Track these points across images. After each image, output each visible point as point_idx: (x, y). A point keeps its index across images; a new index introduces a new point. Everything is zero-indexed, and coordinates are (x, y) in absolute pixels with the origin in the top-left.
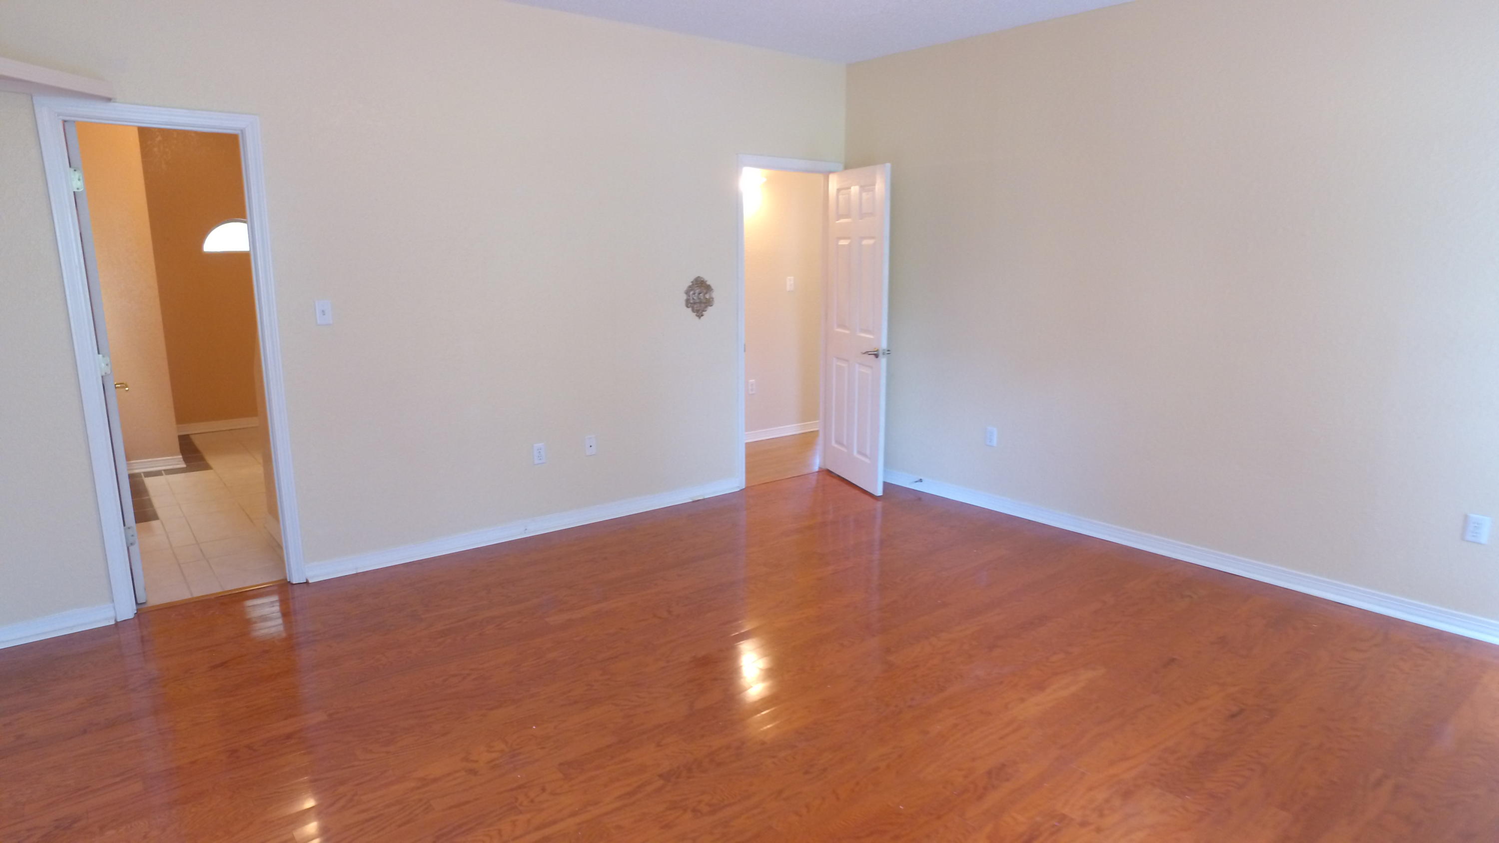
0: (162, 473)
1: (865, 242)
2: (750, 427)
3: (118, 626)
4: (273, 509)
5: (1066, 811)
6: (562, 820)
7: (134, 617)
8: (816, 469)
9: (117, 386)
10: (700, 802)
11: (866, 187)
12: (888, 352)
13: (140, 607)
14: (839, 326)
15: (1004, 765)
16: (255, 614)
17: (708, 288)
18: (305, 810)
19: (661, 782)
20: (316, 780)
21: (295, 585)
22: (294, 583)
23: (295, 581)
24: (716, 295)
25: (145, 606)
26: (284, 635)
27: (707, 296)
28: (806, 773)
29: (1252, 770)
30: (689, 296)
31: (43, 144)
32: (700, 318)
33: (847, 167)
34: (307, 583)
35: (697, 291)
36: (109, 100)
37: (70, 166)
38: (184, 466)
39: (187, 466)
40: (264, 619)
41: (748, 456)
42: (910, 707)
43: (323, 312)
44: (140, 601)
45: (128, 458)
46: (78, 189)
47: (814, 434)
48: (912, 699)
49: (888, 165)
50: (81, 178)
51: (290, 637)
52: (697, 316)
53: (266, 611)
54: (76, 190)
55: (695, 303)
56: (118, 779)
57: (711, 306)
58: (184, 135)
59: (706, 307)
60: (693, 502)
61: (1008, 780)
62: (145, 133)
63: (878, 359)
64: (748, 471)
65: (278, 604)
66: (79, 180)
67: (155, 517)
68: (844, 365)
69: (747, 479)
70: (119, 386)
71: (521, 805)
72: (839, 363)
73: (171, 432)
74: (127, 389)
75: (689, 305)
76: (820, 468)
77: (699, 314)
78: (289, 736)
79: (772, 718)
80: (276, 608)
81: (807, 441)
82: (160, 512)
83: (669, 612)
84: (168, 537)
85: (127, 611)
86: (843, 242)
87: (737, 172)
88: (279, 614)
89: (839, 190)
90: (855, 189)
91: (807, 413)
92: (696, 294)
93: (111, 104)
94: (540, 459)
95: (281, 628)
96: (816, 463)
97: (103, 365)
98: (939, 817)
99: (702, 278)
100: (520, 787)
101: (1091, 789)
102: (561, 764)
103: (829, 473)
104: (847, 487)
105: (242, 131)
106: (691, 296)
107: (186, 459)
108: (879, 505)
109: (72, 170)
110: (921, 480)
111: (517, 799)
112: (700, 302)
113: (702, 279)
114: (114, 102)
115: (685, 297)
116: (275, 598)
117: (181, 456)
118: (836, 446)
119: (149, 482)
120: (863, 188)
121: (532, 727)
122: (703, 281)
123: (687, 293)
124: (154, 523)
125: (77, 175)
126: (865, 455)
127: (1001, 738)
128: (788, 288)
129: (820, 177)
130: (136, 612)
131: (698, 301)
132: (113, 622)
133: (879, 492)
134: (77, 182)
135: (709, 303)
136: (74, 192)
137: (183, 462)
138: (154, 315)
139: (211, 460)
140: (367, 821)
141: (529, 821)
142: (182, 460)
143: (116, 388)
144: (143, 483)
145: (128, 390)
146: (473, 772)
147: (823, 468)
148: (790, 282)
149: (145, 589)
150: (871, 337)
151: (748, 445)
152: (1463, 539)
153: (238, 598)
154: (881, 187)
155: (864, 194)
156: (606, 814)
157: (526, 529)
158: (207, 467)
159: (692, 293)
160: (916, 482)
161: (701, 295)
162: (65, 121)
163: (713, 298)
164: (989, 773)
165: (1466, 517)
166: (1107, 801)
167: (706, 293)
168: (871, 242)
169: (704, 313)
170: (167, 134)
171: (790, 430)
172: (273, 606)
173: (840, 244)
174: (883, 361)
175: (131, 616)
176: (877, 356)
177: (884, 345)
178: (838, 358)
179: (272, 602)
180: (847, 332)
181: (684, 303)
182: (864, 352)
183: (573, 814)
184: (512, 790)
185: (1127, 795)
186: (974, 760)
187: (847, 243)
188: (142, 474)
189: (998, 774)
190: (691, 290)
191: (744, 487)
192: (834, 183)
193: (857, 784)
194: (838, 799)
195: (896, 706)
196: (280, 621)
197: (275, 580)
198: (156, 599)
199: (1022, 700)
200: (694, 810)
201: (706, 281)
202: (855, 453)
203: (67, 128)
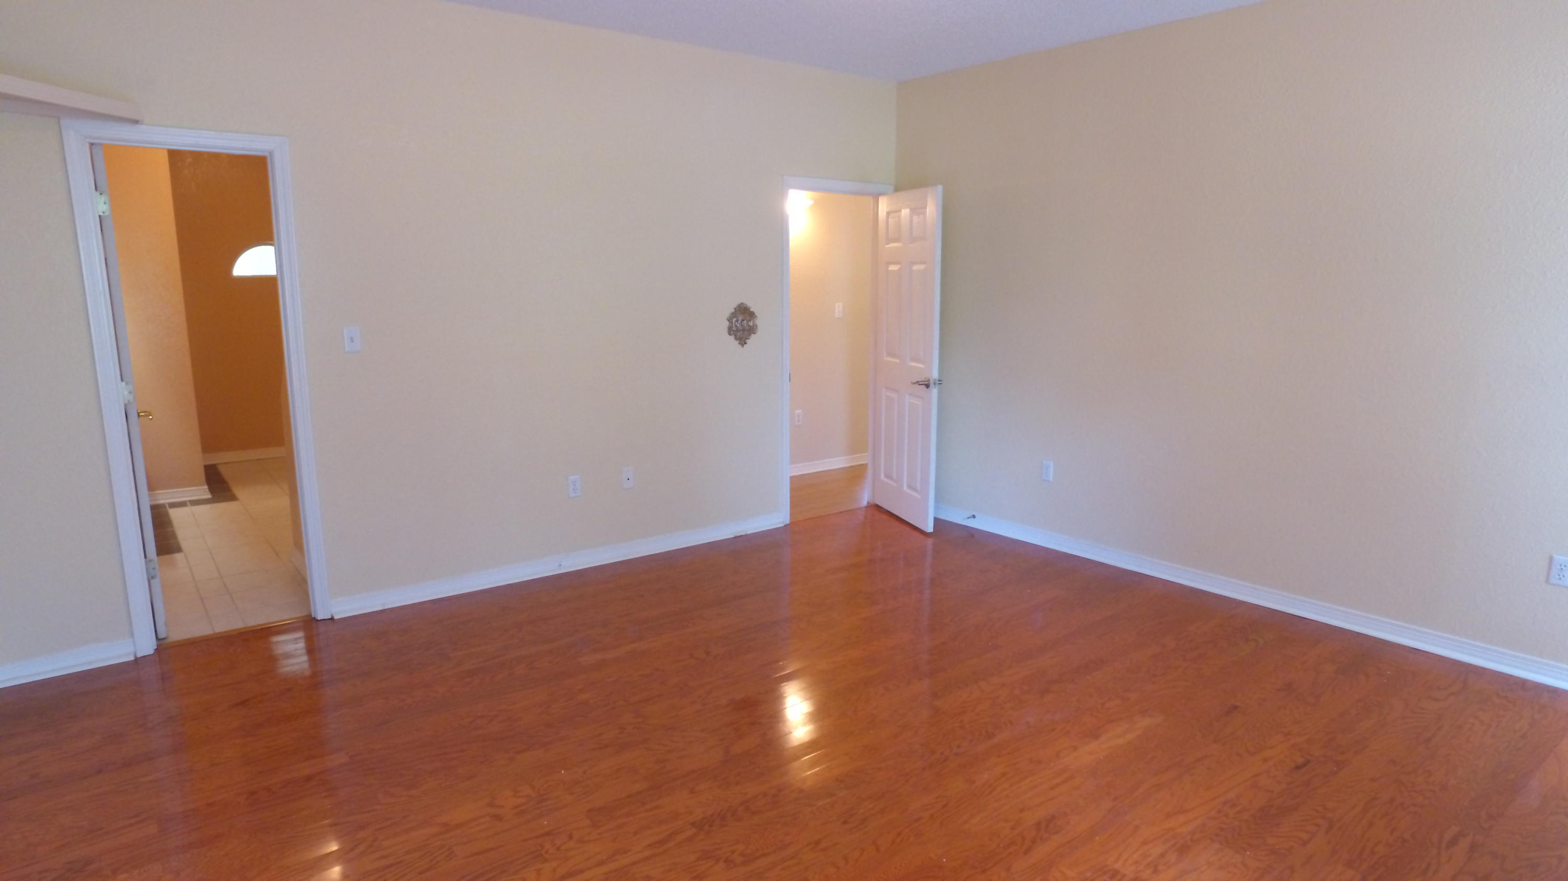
0: (187, 504)
1: (916, 267)
2: (794, 459)
3: (138, 662)
4: (299, 543)
5: (1118, 866)
6: (589, 869)
7: (154, 653)
8: (865, 503)
9: (140, 414)
10: (733, 852)
11: (918, 210)
12: (940, 382)
13: (162, 642)
14: (889, 354)
15: (1053, 817)
16: (279, 650)
17: (752, 315)
18: (327, 854)
19: (694, 830)
20: (336, 825)
21: (319, 622)
22: (319, 619)
23: (320, 616)
24: (759, 322)
25: (166, 641)
26: (308, 673)
27: (751, 324)
28: (845, 822)
29: (1317, 825)
30: (732, 323)
31: (69, 168)
32: (743, 346)
33: (897, 189)
34: (332, 619)
35: (740, 318)
36: (136, 122)
37: (96, 189)
38: (209, 496)
39: (213, 497)
40: (288, 656)
41: (793, 490)
42: (956, 754)
43: (352, 340)
44: (160, 636)
45: (151, 488)
46: (104, 213)
47: (863, 467)
48: (959, 747)
49: (940, 188)
50: (107, 201)
51: (314, 675)
52: (739, 343)
53: (290, 648)
54: (101, 214)
55: (738, 330)
56: (132, 821)
57: (754, 333)
58: (215, 158)
59: (750, 335)
60: (735, 537)
61: (1057, 833)
62: (175, 156)
63: (929, 388)
64: (794, 505)
65: (303, 641)
66: (105, 203)
67: (179, 550)
68: (893, 395)
69: (791, 515)
70: (143, 414)
71: (547, 852)
72: (888, 394)
73: (197, 461)
74: (151, 417)
75: (731, 333)
76: (868, 503)
77: (743, 342)
78: (309, 778)
79: (813, 764)
80: (301, 645)
81: (855, 475)
82: (184, 544)
83: (708, 653)
84: (191, 569)
85: (146, 646)
86: (893, 268)
87: (782, 195)
88: (304, 651)
89: (888, 213)
90: (905, 212)
91: (855, 447)
92: (739, 322)
93: (138, 126)
94: (575, 492)
95: (306, 666)
96: (865, 498)
97: (126, 393)
98: (984, 871)
99: (745, 304)
100: (548, 834)
101: (1145, 843)
102: (590, 811)
103: (878, 508)
104: (897, 523)
105: (271, 153)
106: (734, 323)
107: (212, 490)
108: (930, 541)
109: (98, 193)
110: (974, 517)
111: (542, 846)
112: (744, 330)
113: (745, 306)
114: (142, 124)
115: (727, 324)
116: (300, 634)
117: (207, 487)
118: (885, 480)
119: (174, 513)
120: (913, 211)
121: (561, 772)
122: (745, 308)
123: (730, 320)
124: (178, 556)
125: (103, 199)
126: (915, 490)
127: (1052, 788)
128: (837, 316)
129: (870, 199)
130: (156, 648)
131: (741, 328)
132: (132, 658)
133: (930, 528)
134: (102, 206)
135: (752, 330)
136: (100, 216)
137: (209, 493)
138: (182, 340)
139: (237, 491)
140: (388, 867)
141: (554, 870)
142: (208, 490)
143: (139, 416)
144: (167, 514)
145: (152, 419)
146: (498, 818)
147: (872, 502)
148: (839, 308)
149: (166, 624)
150: (921, 366)
151: (793, 479)
152: (1547, 581)
153: (265, 633)
154: (932, 210)
155: (915, 218)
156: (634, 863)
157: (560, 565)
158: (233, 498)
159: (734, 320)
160: (968, 518)
161: (744, 322)
162: (92, 144)
163: (757, 326)
164: (1038, 824)
165: (1551, 559)
166: (1162, 855)
167: (750, 321)
168: (922, 267)
169: (747, 340)
170: (198, 157)
171: (838, 462)
172: (296, 643)
173: (890, 269)
174: (934, 391)
175: (151, 651)
176: (927, 386)
177: (935, 375)
178: (886, 388)
179: (296, 639)
180: (897, 361)
181: (726, 330)
182: (914, 382)
183: (601, 863)
184: (537, 837)
185: (1183, 850)
186: (1022, 810)
187: (897, 269)
188: (167, 505)
189: (1047, 826)
190: (734, 317)
191: (788, 522)
192: (883, 206)
193: (899, 834)
194: (878, 850)
195: (942, 753)
196: (305, 658)
197: (299, 615)
198: (178, 634)
199: (1075, 749)
200: (727, 861)
201: (750, 308)
202: (905, 488)
203: (94, 152)
